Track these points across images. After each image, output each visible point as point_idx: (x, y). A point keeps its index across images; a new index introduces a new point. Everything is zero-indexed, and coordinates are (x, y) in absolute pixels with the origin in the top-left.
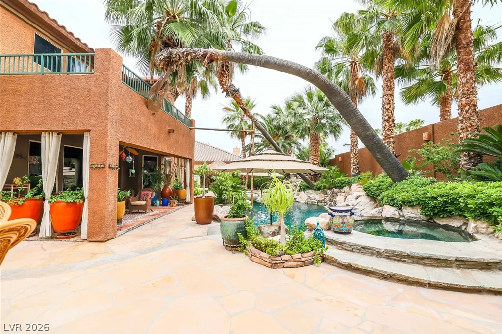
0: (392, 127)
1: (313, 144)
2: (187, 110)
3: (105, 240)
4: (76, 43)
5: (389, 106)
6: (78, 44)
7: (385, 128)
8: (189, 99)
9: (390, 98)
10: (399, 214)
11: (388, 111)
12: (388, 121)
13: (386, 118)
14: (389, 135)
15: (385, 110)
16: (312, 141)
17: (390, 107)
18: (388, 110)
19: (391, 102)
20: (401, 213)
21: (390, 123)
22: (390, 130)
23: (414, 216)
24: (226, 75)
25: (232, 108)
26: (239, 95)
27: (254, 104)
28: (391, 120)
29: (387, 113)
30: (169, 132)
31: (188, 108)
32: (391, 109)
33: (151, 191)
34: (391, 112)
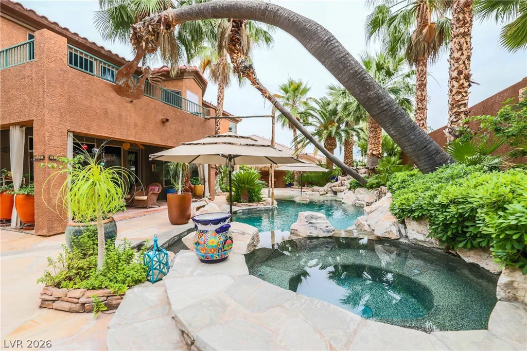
0: (463, 88)
1: (372, 129)
2: (218, 100)
3: (47, 235)
4: (73, 38)
5: (460, 53)
6: (77, 39)
7: (451, 91)
8: (221, 88)
9: (463, 40)
10: (399, 231)
11: (457, 62)
12: (457, 78)
13: (455, 74)
14: (458, 101)
15: (453, 62)
16: (370, 125)
17: (462, 54)
18: (457, 60)
19: (465, 46)
20: (403, 231)
21: (461, 82)
22: (461, 92)
23: (421, 237)
24: (237, 50)
25: (282, 95)
26: (253, 73)
27: (308, 87)
28: (462, 76)
29: (456, 65)
30: (163, 122)
31: (220, 98)
32: (464, 57)
33: (158, 186)
34: (464, 63)
